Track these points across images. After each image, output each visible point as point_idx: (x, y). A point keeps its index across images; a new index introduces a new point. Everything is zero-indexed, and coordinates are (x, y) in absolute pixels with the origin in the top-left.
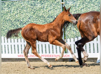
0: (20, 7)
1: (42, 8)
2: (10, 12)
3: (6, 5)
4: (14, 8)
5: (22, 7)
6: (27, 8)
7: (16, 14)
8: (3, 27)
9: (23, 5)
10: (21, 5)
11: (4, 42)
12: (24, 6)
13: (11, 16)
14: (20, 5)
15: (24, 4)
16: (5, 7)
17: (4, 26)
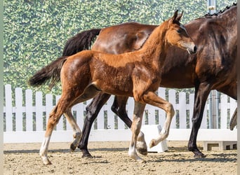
0: (88, 12)
1: (154, 18)
2: (58, 24)
3: (45, 7)
4: (68, 13)
5: (93, 11)
6: (107, 16)
7: (73, 30)
8: (31, 64)
9: (96, 8)
10: (93, 7)
11: (34, 104)
12: (99, 9)
13: (60, 35)
14: (87, 8)
15: (100, 4)
16: (41, 11)
17: (35, 63)
